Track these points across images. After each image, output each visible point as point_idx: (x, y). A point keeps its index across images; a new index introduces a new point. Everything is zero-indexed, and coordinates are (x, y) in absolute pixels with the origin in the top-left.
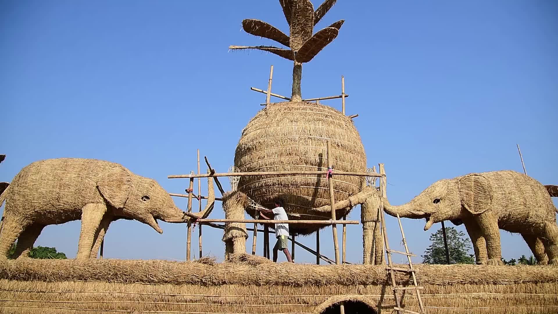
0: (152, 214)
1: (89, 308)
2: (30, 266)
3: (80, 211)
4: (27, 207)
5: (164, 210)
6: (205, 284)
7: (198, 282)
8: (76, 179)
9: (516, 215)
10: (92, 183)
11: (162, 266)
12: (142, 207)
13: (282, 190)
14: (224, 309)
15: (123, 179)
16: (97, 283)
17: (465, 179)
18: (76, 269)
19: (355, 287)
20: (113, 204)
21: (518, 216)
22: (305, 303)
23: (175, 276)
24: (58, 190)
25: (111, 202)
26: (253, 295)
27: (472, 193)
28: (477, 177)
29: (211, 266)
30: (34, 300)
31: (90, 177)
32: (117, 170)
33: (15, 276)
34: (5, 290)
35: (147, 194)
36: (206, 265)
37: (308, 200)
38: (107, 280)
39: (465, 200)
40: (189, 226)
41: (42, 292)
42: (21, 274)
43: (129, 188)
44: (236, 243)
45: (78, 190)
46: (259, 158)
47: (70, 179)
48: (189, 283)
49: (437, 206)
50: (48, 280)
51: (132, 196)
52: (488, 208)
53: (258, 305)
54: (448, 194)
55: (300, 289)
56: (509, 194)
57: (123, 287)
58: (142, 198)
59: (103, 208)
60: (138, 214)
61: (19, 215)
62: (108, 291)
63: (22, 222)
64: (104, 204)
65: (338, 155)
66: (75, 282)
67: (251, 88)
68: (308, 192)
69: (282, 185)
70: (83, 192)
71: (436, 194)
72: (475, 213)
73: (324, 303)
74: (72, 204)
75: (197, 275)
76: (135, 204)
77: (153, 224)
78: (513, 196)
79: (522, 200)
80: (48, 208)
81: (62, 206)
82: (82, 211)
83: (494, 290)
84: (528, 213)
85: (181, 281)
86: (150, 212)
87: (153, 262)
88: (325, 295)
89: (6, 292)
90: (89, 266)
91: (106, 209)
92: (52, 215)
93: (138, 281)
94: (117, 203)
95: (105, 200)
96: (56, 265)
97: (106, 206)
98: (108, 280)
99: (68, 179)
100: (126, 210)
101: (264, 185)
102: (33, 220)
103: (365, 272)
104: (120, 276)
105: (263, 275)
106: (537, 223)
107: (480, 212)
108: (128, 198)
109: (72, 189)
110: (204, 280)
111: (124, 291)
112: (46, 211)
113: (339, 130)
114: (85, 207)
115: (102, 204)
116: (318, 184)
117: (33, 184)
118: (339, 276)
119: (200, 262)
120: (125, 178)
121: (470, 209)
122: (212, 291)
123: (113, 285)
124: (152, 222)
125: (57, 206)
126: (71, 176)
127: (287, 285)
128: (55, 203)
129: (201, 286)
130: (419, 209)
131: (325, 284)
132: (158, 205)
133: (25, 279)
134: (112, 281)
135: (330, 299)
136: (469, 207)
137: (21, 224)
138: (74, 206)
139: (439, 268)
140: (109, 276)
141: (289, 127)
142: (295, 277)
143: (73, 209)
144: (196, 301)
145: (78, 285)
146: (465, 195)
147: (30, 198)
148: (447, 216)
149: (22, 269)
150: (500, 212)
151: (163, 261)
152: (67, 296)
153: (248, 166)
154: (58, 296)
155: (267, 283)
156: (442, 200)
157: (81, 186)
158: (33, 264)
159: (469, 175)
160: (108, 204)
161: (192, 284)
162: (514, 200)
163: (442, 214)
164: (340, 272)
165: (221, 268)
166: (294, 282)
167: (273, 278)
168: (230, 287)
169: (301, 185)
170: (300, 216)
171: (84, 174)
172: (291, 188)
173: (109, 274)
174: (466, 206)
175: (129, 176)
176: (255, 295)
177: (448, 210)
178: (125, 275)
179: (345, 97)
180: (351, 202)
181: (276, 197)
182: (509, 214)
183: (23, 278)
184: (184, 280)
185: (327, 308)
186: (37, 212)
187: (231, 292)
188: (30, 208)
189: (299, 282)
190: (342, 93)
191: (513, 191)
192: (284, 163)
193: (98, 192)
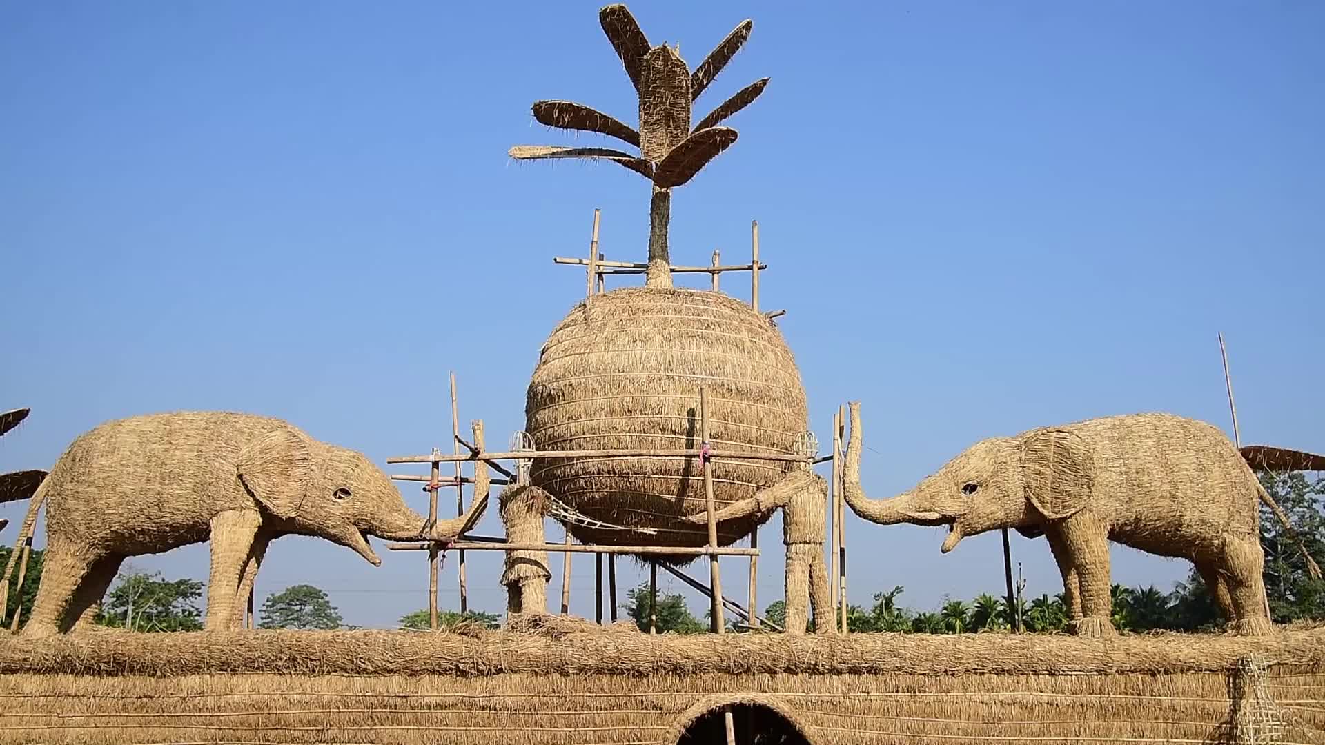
0: (357, 526)
1: (241, 724)
2: (120, 647)
3: (205, 527)
4: (94, 524)
5: (381, 518)
6: (463, 674)
7: (451, 670)
8: (195, 461)
9: (1152, 520)
10: (227, 468)
11: (381, 641)
12: (336, 511)
13: (616, 483)
14: (500, 721)
15: (291, 455)
16: (256, 678)
17: (1036, 440)
18: (214, 650)
19: (752, 678)
20: (275, 510)
21: (1158, 523)
22: (655, 707)
23: (407, 659)
24: (158, 488)
25: (271, 508)
26: (554, 692)
27: (1048, 471)
28: (1062, 435)
29: (476, 640)
30: (128, 712)
31: (224, 454)
32: (278, 437)
33: (90, 669)
34: (69, 695)
35: (345, 485)
36: (465, 638)
37: (668, 501)
38: (276, 671)
39: (1033, 487)
40: (433, 557)
41: (145, 697)
42: (102, 665)
43: (306, 474)
44: (527, 590)
45: (199, 485)
46: (569, 418)
47: (182, 461)
48: (434, 672)
49: (970, 500)
50: (159, 673)
51: (314, 490)
52: (1082, 506)
53: (567, 712)
54: (994, 474)
55: (645, 680)
56: (1137, 473)
57: (308, 682)
58: (335, 494)
59: (254, 519)
60: (328, 527)
61: (79, 541)
62: (279, 692)
63: (85, 554)
64: (256, 511)
65: (729, 411)
66: (211, 675)
67: (555, 260)
68: (667, 488)
69: (615, 473)
70: (211, 488)
71: (970, 474)
72: (1054, 516)
73: (693, 708)
74: (189, 513)
75: (449, 658)
76: (321, 507)
77: (359, 547)
78: (1146, 478)
79: (1167, 487)
80: (138, 523)
81: (167, 519)
82: (209, 526)
83: (1050, 687)
84: (1181, 516)
85: (418, 668)
86: (353, 521)
87: (365, 635)
88: (695, 693)
89: (70, 699)
90: (241, 645)
91: (261, 520)
92: (147, 538)
93: (336, 671)
94: (283, 508)
95: (258, 503)
96: (175, 645)
97: (259, 514)
98: (278, 671)
99: (177, 461)
100: (300, 519)
101: (580, 472)
102: (107, 548)
103: (768, 649)
104: (301, 662)
105: (572, 655)
106: (1204, 539)
107: (1064, 515)
108: (305, 496)
109: (189, 483)
110: (461, 666)
111: (309, 690)
112: (134, 529)
113: (733, 356)
114: (216, 518)
115: (253, 511)
116: (687, 471)
117: (106, 475)
118: (719, 656)
119: (454, 632)
120: (298, 454)
121: (1043, 507)
122: (478, 687)
123: (288, 681)
124: (357, 542)
125: (157, 519)
126: (182, 457)
127: (619, 674)
128: (154, 513)
129: (457, 677)
130: (927, 505)
131: (693, 672)
132: (369, 508)
133: (109, 674)
134: (285, 671)
135: (704, 700)
136: (1041, 502)
137: (84, 559)
138: (193, 517)
139: (924, 642)
140: (280, 663)
141: (629, 355)
142: (634, 659)
143: (191, 523)
144: (448, 707)
145: (220, 680)
146: (1033, 476)
147: (101, 504)
148: (993, 521)
149: (104, 654)
150: (1114, 513)
151: (383, 632)
152: (199, 703)
153: (550, 431)
154: (179, 704)
155: (581, 670)
156: (981, 486)
157: (207, 476)
158: (126, 643)
159: (1045, 431)
160: (263, 510)
161: (440, 674)
162: (1147, 487)
163: (980, 518)
164: (719, 649)
165: (493, 643)
166: (633, 668)
167: (592, 661)
168: (511, 678)
169: (653, 474)
170: (655, 533)
171: (209, 449)
172: (633, 479)
173: (281, 659)
174: (1035, 501)
175: (304, 447)
176: (559, 693)
177: (994, 508)
178: (311, 660)
179: (759, 268)
180: (759, 504)
181: (605, 496)
182: (1136, 518)
183: (107, 671)
184: (424, 667)
185: (697, 718)
186: (116, 532)
187: (513, 687)
188: (100, 525)
189: (641, 668)
190: (753, 262)
191: (1148, 465)
192: (620, 430)
193: (242, 488)
